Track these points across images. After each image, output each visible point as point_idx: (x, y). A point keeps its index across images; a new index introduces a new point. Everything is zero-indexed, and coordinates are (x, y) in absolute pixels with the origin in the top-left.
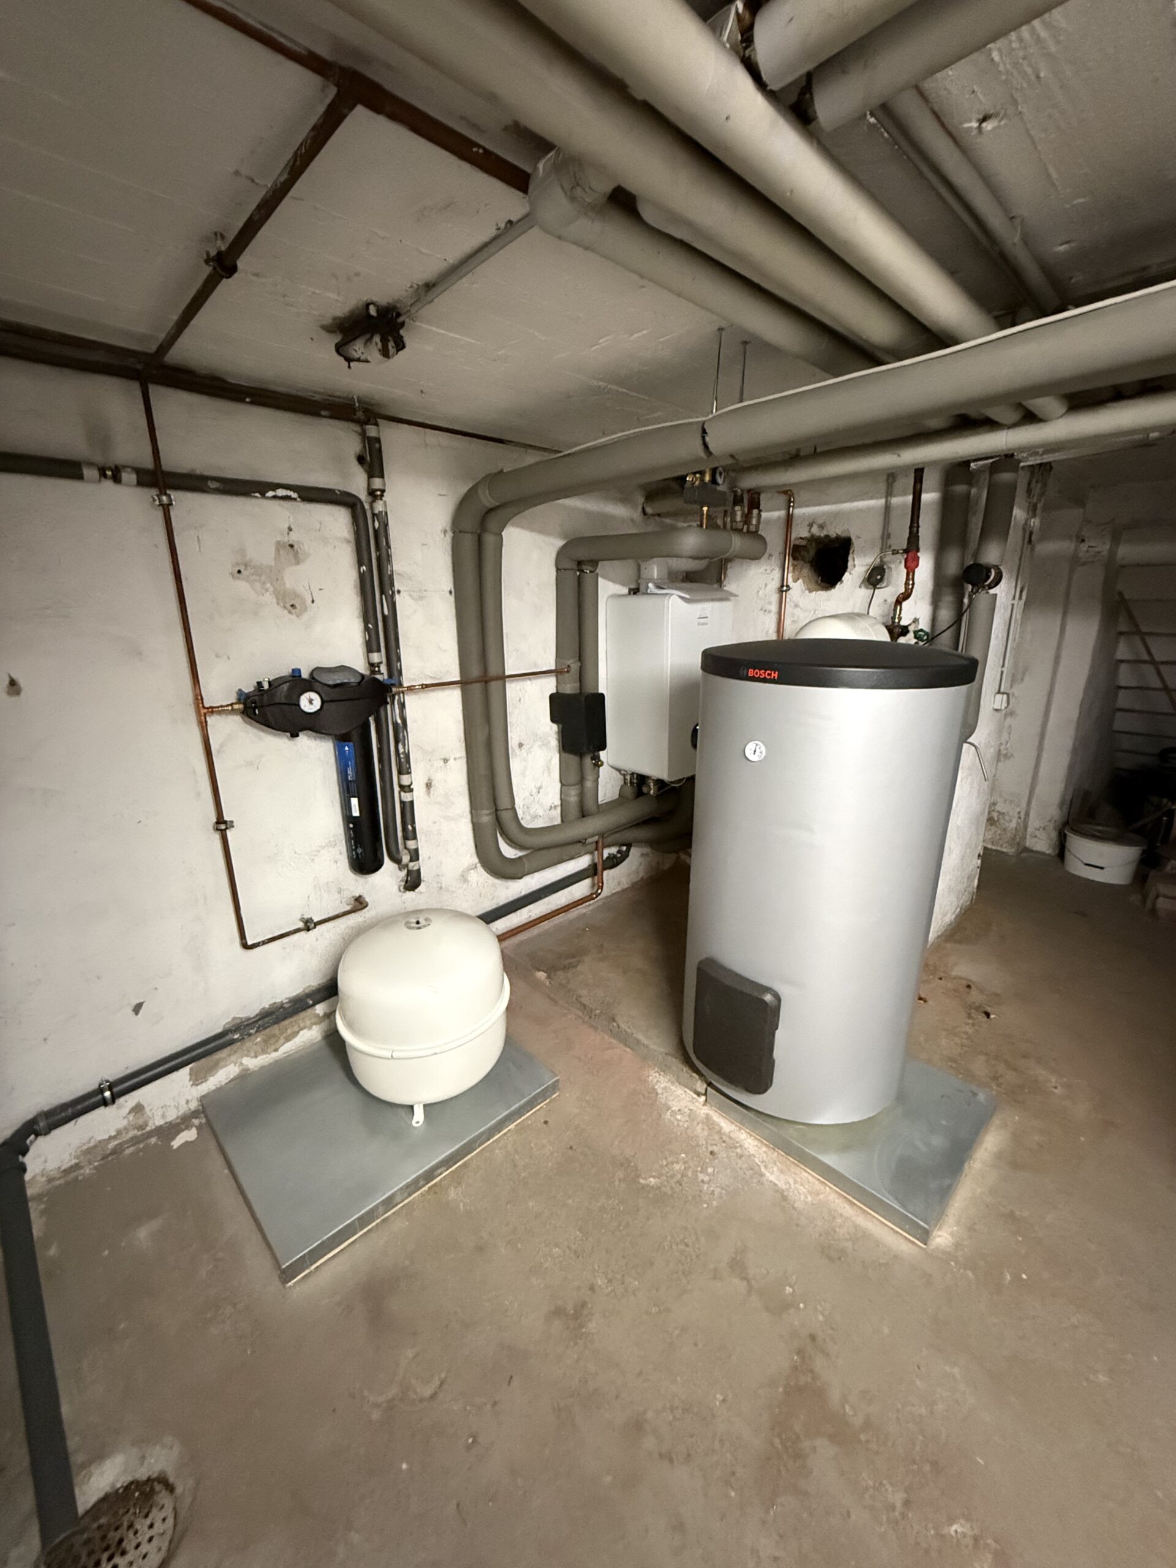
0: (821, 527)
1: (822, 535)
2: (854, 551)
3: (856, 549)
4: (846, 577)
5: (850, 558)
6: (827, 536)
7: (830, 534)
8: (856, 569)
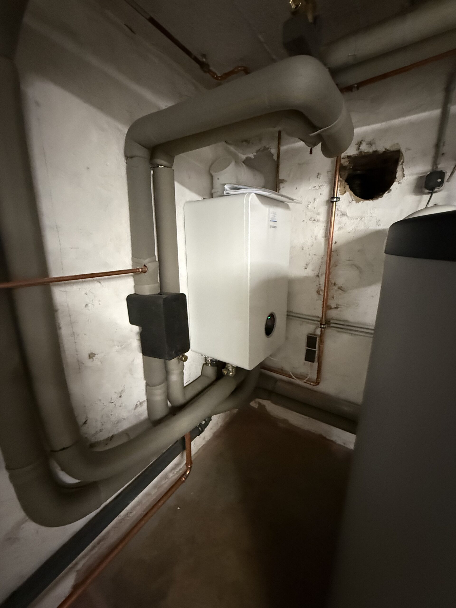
0: (370, 144)
1: (371, 151)
2: (403, 162)
3: (405, 161)
4: (395, 186)
5: (399, 169)
6: (375, 152)
7: (378, 150)
8: (405, 178)
